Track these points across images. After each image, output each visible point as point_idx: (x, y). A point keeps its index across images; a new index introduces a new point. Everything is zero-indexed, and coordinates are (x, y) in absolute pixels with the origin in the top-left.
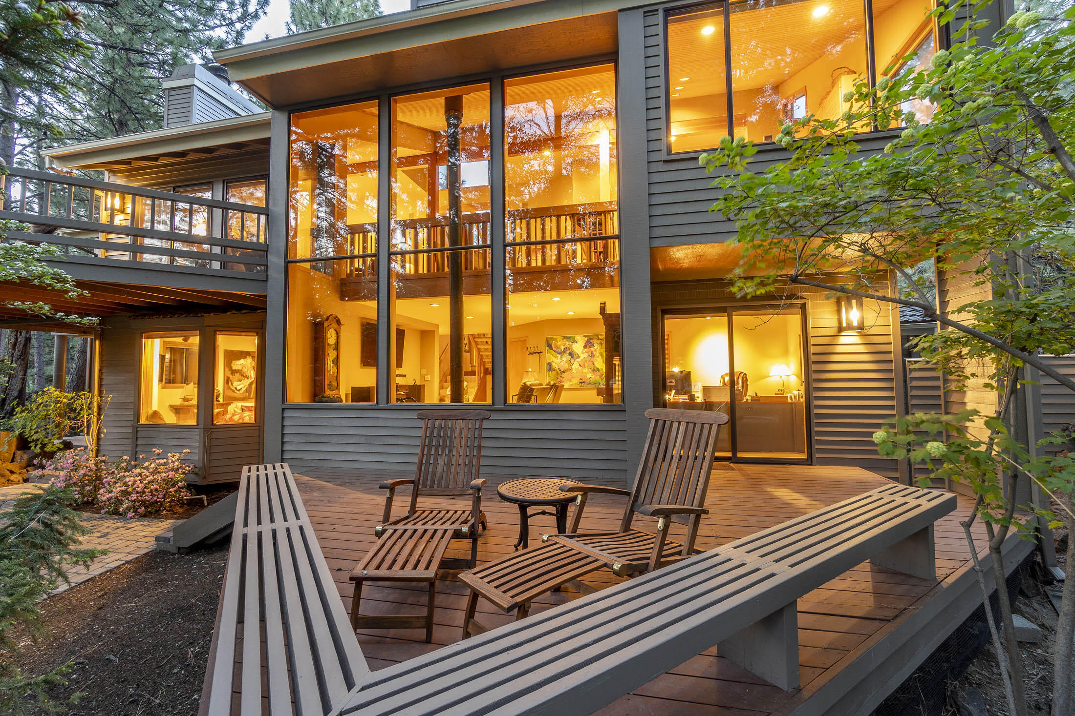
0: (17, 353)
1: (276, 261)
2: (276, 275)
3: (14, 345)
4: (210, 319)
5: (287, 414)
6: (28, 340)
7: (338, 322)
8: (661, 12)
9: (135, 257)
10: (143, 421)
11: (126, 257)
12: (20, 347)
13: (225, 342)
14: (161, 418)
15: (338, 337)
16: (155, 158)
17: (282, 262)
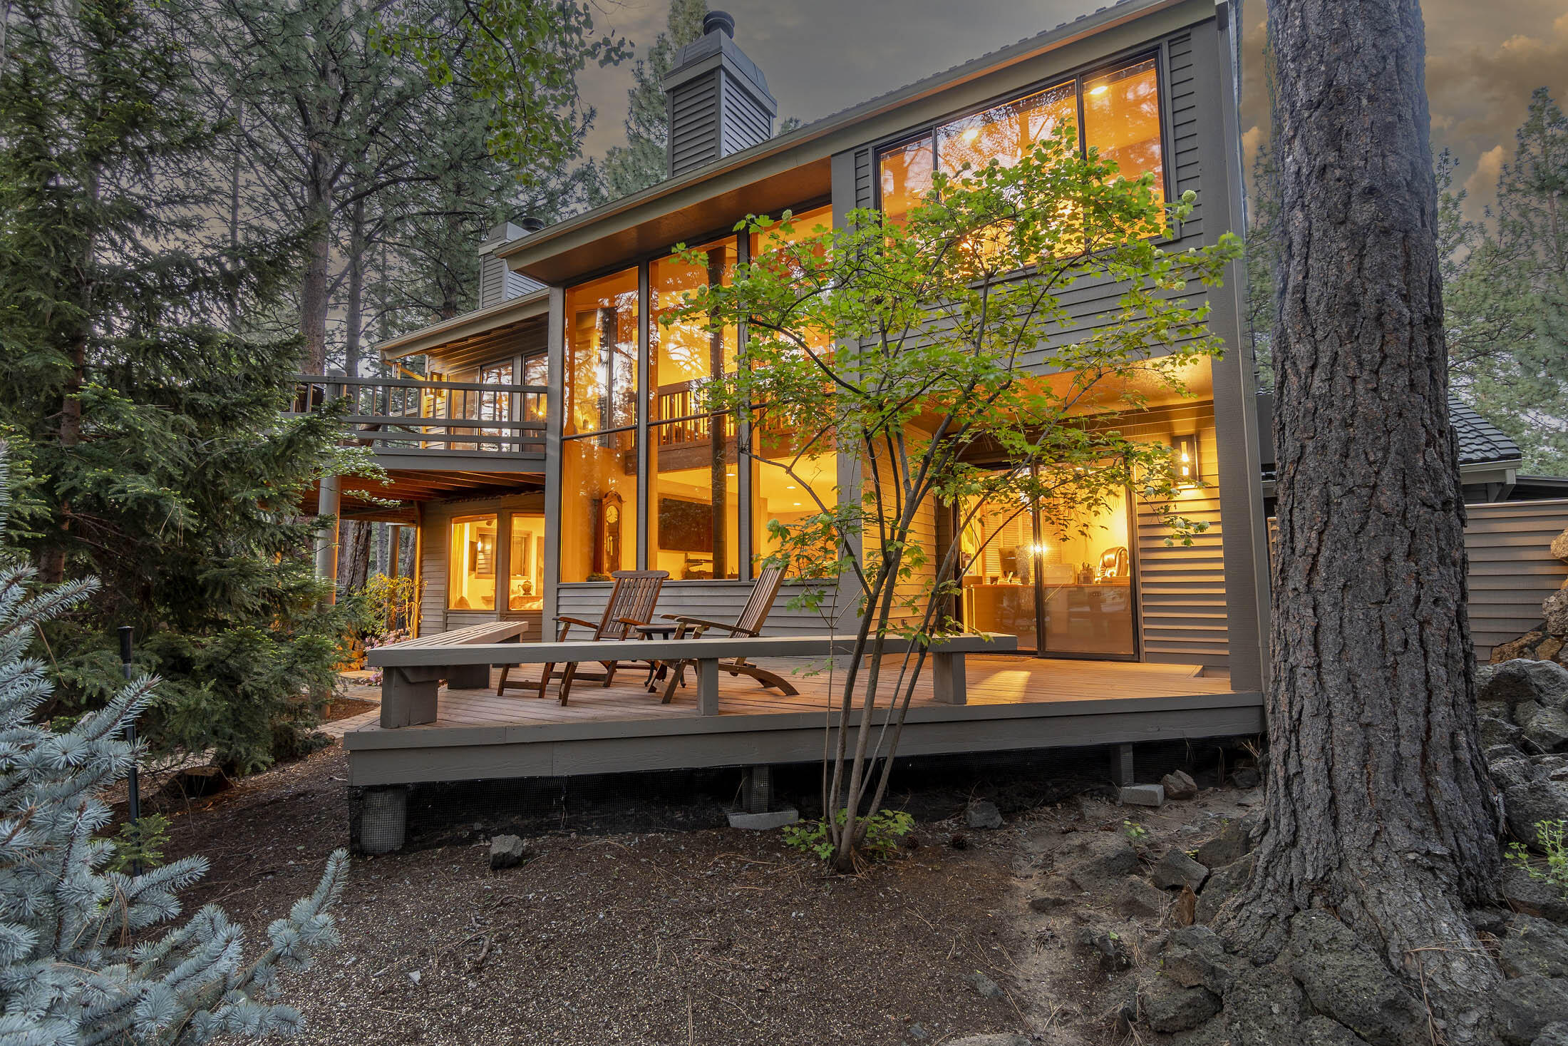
0: (360, 547)
1: (553, 438)
2: (553, 453)
3: (358, 538)
4: (507, 500)
5: (562, 593)
6: (369, 533)
7: (619, 499)
8: (870, 151)
9: (449, 446)
10: (452, 607)
11: (440, 446)
12: (362, 540)
13: (519, 524)
14: (467, 604)
15: (619, 516)
16: (466, 339)
17: (558, 440)
